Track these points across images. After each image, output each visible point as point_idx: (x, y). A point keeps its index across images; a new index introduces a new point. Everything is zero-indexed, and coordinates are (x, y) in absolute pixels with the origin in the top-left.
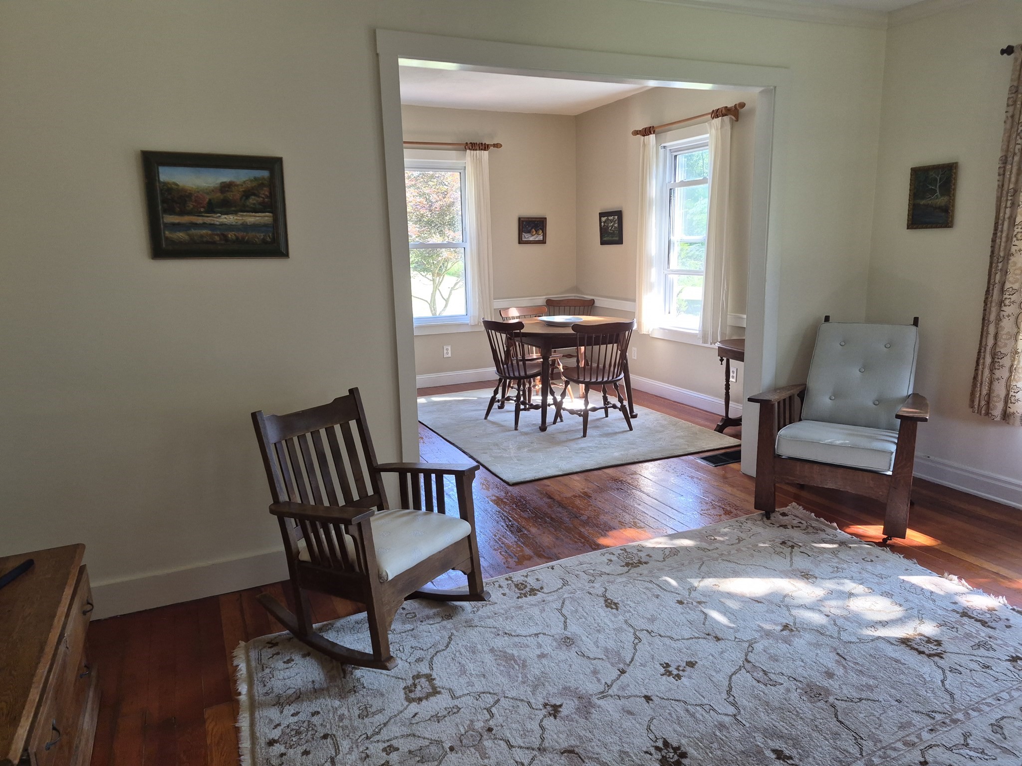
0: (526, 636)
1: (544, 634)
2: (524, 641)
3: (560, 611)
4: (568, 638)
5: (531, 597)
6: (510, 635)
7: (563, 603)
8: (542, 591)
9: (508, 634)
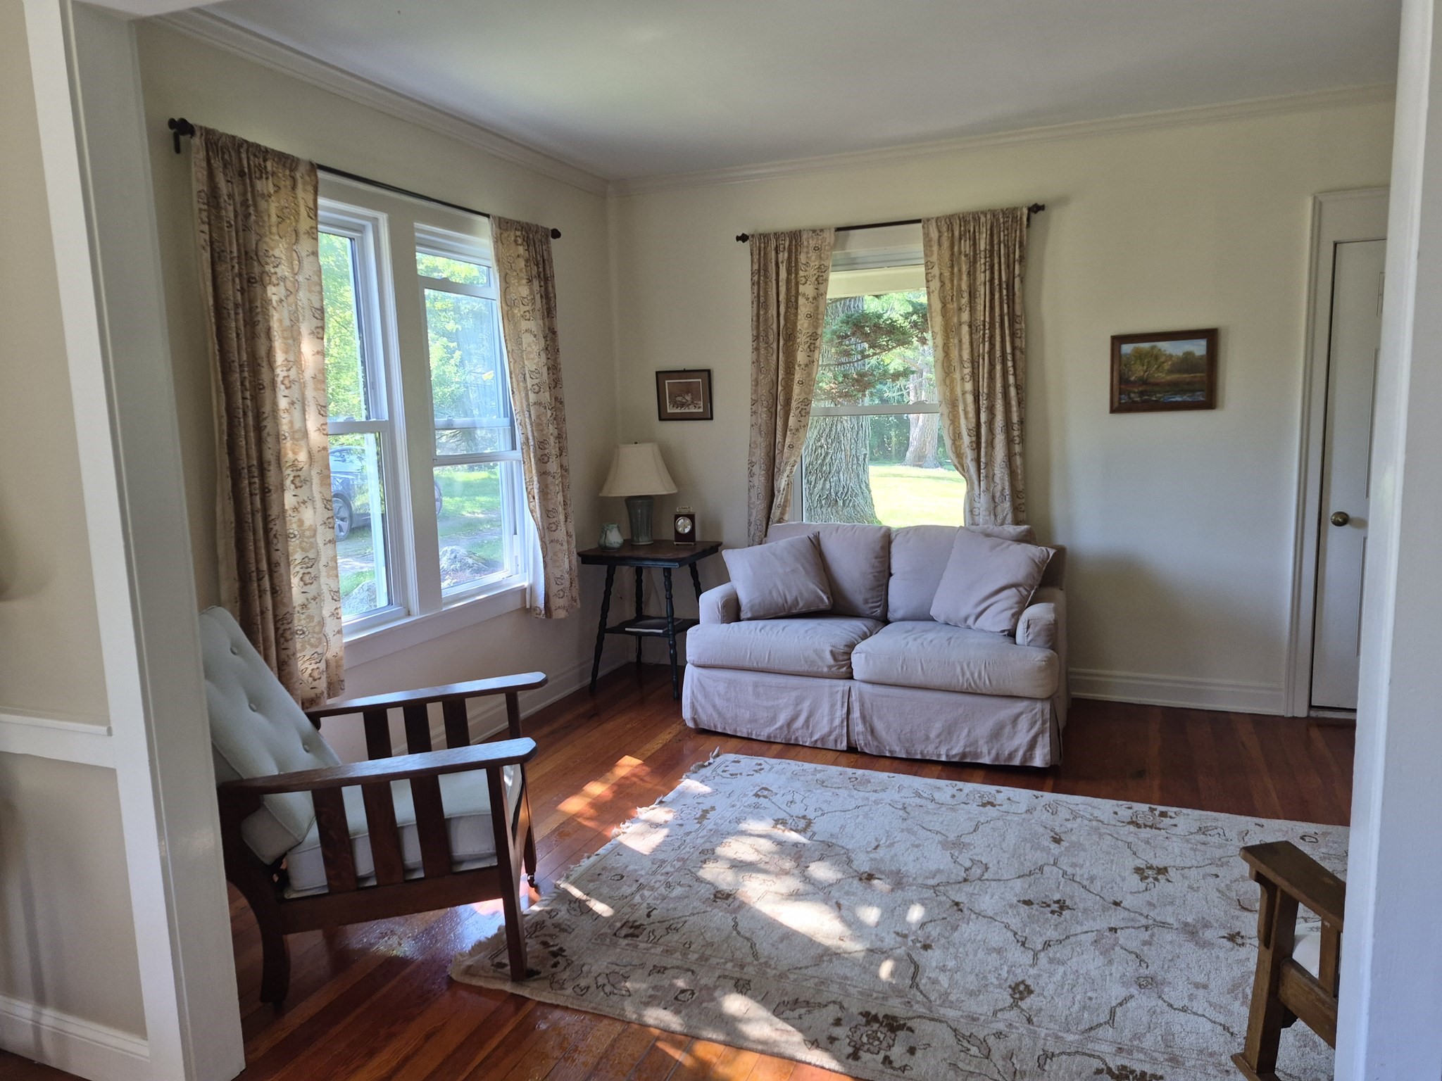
0: (1204, 1016)
1: (1171, 1006)
2: (1210, 1012)
3: (1111, 1022)
4: (1140, 985)
5: (1133, 1068)
6: (1225, 1028)
7: (1091, 1029)
8: (1103, 1066)
9: (1229, 1032)
